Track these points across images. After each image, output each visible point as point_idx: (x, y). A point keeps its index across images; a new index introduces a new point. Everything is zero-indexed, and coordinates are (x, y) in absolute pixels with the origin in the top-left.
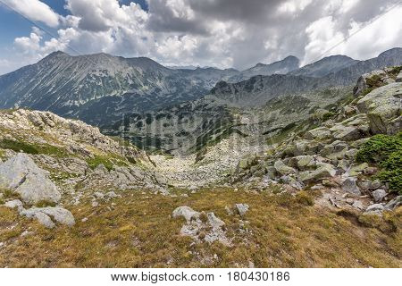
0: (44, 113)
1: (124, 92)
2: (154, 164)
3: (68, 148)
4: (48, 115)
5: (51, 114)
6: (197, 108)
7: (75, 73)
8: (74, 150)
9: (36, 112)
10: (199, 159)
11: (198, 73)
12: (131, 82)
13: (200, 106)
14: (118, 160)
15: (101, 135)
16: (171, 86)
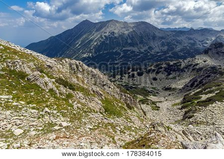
0: (78, 62)
1: (124, 49)
2: (144, 113)
3: (90, 89)
4: (80, 63)
5: (81, 63)
6: (187, 67)
7: (94, 34)
8: (94, 91)
9: (74, 61)
10: (186, 116)
11: (191, 34)
12: (129, 41)
13: (190, 65)
14: (120, 105)
15: (109, 82)
16: (163, 45)
